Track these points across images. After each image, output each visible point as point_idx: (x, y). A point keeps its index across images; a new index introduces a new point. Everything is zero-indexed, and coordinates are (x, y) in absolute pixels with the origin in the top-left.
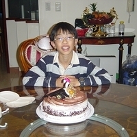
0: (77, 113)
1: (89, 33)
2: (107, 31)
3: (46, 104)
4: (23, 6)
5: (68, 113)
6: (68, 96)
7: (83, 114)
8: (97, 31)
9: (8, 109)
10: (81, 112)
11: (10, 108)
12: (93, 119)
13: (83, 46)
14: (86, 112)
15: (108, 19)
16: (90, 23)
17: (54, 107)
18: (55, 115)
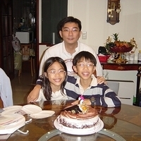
0: (87, 127)
1: (111, 59)
2: (127, 59)
3: (62, 117)
4: (54, 34)
5: (80, 126)
6: (81, 112)
7: (93, 127)
8: (118, 58)
10: (92, 126)
11: (33, 119)
14: (96, 126)
15: (128, 48)
16: (112, 51)
17: (68, 120)
18: (69, 126)
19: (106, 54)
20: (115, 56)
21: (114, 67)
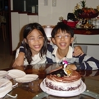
1: (79, 25)
2: (94, 24)
6: (66, 75)
8: (85, 23)
10: (76, 88)
12: (85, 94)
14: (80, 88)
17: (55, 83)
18: (56, 89)
19: (74, 20)
20: (83, 22)
21: (82, 31)
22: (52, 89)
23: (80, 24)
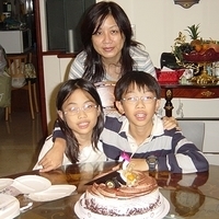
0: (138, 211)
1: (186, 77)
3: (90, 196)
4: (71, 32)
5: (124, 211)
6: (125, 183)
7: (149, 212)
8: (200, 74)
9: (30, 204)
10: (146, 210)
13: (174, 101)
14: (155, 211)
17: (101, 200)
18: (103, 213)
19: (176, 67)
20: (195, 71)
21: (193, 91)
22: (97, 212)
23: (188, 76)
